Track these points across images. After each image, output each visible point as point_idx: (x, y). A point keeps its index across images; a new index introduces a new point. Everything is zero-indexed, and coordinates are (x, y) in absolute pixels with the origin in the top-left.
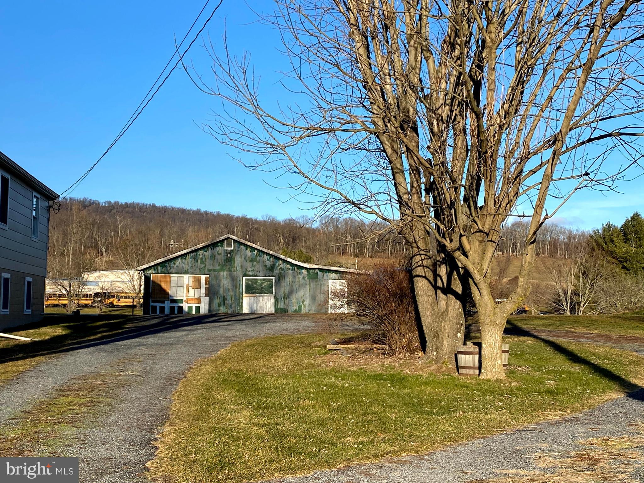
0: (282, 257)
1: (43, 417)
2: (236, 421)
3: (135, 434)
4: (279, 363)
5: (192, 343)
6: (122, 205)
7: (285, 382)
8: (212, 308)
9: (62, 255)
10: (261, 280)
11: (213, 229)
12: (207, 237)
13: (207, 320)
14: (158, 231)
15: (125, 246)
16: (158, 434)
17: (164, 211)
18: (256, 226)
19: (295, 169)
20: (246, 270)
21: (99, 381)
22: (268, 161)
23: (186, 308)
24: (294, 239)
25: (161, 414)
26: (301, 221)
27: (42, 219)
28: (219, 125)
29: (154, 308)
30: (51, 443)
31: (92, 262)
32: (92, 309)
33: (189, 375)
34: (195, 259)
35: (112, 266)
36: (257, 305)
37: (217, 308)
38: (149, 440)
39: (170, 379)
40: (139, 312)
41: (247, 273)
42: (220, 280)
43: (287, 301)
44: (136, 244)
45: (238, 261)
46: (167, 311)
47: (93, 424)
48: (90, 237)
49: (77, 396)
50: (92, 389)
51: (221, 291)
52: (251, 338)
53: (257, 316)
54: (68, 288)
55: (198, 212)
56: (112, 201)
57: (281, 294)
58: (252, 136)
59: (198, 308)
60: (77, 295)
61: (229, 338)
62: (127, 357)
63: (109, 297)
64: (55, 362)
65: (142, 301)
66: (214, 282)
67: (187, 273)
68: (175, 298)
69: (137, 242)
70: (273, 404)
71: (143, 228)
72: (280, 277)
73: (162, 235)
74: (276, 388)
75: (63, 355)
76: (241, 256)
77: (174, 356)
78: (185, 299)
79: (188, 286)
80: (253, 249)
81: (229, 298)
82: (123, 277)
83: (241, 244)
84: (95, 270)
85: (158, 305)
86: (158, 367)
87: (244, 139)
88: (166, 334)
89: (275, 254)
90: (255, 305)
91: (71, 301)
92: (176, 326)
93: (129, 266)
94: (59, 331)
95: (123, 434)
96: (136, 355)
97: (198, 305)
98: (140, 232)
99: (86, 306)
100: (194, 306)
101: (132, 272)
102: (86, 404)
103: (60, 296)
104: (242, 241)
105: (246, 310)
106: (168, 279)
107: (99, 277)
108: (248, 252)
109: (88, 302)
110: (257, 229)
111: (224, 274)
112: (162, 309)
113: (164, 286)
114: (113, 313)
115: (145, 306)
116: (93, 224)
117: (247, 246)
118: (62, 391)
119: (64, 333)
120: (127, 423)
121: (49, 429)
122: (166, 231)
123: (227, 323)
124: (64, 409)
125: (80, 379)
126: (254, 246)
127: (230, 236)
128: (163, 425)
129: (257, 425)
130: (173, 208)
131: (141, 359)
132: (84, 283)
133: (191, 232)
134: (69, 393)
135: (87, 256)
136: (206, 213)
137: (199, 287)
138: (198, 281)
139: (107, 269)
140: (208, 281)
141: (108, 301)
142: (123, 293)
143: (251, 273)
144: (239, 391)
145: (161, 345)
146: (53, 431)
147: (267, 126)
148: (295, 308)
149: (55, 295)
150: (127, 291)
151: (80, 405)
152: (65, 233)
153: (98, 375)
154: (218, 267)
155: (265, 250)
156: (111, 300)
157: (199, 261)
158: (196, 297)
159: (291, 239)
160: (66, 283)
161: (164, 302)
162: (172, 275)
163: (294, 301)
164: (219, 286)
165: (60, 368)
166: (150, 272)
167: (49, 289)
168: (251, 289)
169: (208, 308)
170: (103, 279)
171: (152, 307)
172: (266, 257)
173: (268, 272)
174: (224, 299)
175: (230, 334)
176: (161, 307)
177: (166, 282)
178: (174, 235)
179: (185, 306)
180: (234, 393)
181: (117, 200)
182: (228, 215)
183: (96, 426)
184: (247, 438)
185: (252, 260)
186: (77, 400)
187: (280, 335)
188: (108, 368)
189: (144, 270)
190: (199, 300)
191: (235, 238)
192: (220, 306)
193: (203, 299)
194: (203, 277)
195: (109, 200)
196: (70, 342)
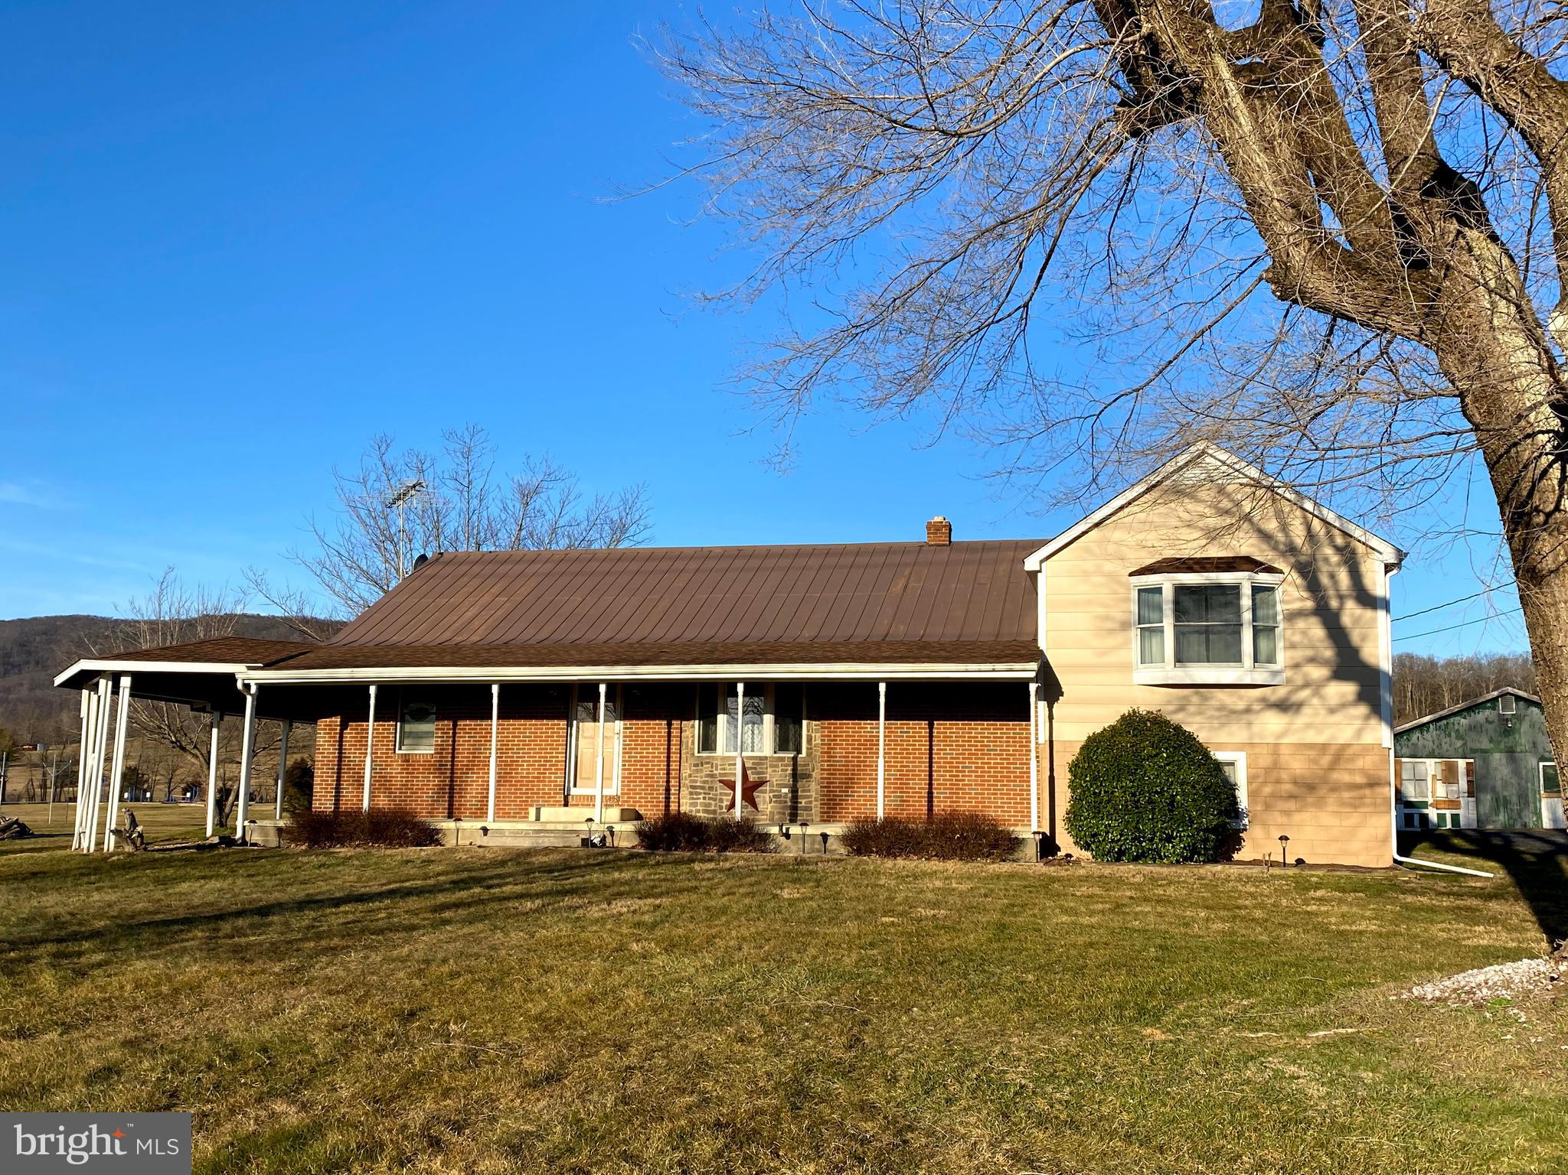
8: (1482, 818)
23: (1433, 818)
34: (1446, 731)
37: (1493, 819)
42: (1494, 769)
45: (1527, 734)
51: (1498, 788)
59: (1455, 818)
66: (1482, 772)
67: (1431, 755)
68: (1414, 800)
78: (1430, 800)
79: (1434, 779)
83: (1531, 703)
97: (1455, 812)
100: (1448, 813)
105: (1547, 822)
111: (1498, 757)
127: (1508, 690)
137: (1455, 781)
138: (1453, 769)
140: (1470, 770)
154: (1489, 746)
157: (1453, 735)
158: (1451, 796)
162: (1404, 760)
164: (1491, 777)
169: (1474, 816)
179: (1432, 814)
190: (1457, 803)
191: (1519, 693)
192: (1494, 812)
193: (1463, 800)
194: (1462, 764)
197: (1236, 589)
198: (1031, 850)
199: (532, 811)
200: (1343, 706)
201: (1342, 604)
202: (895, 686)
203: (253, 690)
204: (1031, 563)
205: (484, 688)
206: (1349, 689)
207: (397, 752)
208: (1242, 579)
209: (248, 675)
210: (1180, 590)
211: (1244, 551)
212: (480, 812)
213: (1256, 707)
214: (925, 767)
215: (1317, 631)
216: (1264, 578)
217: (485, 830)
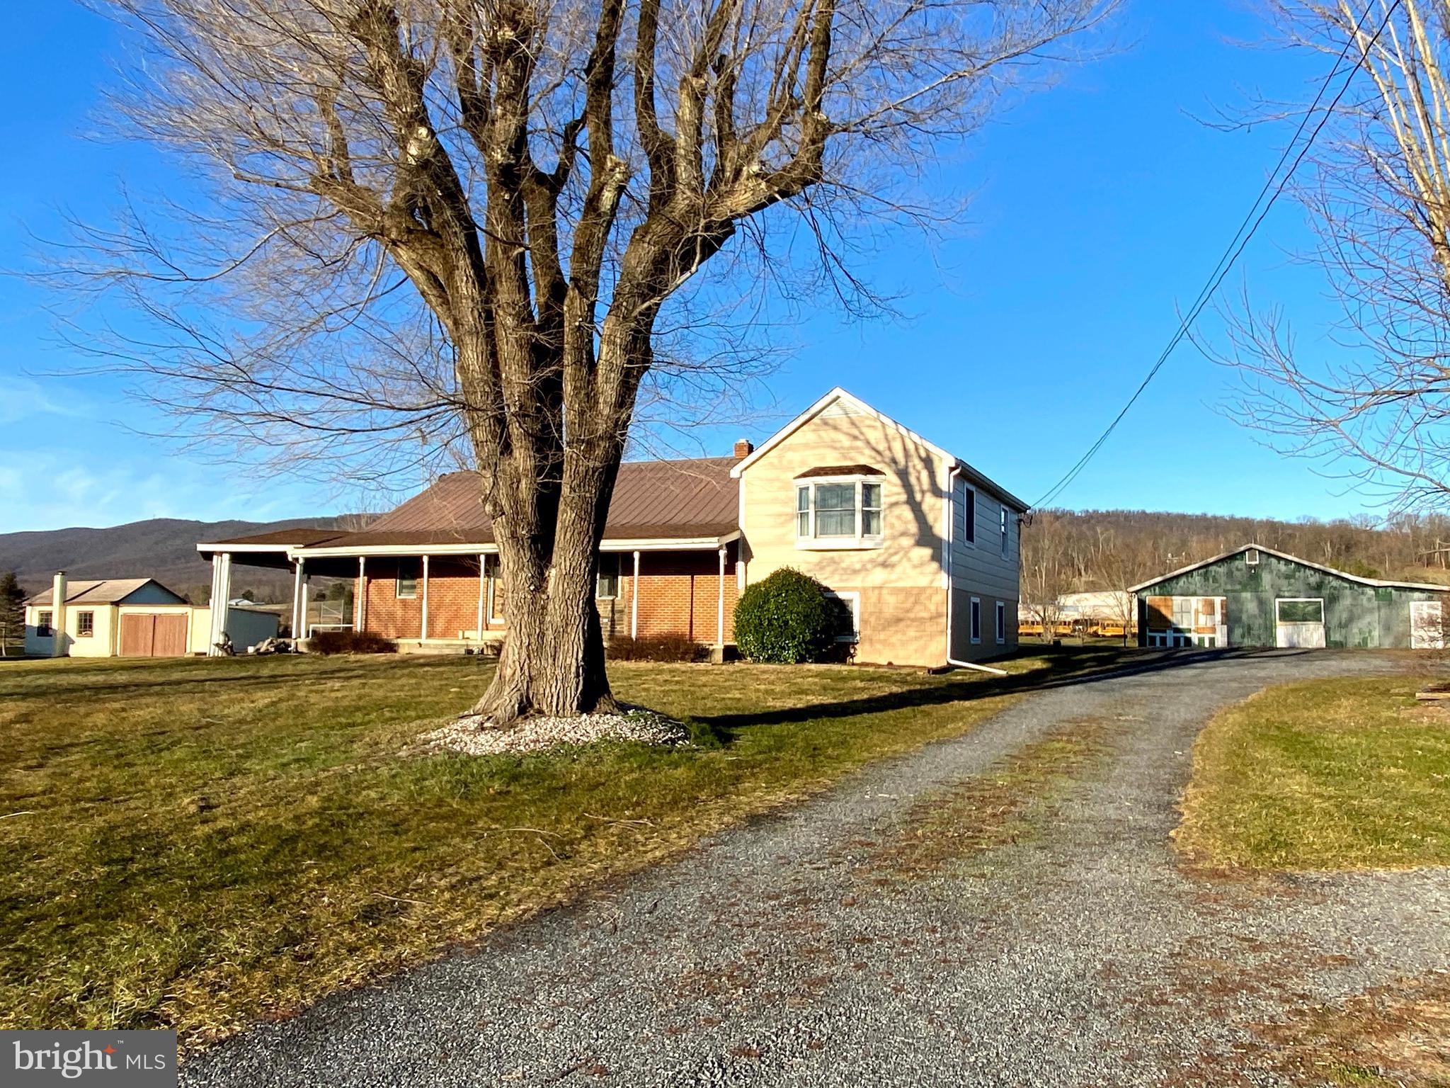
0: (1334, 571)
1: (1032, 763)
2: (1287, 789)
3: (1149, 795)
4: (1342, 715)
5: (1212, 684)
6: (1102, 514)
7: (1354, 740)
8: (1232, 641)
9: (1034, 575)
10: (1302, 603)
11: (1226, 538)
12: (1218, 548)
13: (1228, 655)
14: (1150, 544)
15: (1108, 563)
16: (1180, 796)
17: (1157, 518)
18: (1289, 532)
19: (1356, 451)
20: (1280, 590)
21: (1094, 726)
22: (1313, 442)
23: (1195, 641)
24: (1348, 548)
25: (1180, 772)
26: (1358, 523)
27: (1012, 535)
28: (1241, 402)
29: (1153, 639)
30: (1047, 795)
31: (1069, 584)
32: (1072, 639)
33: (1211, 724)
34: (1206, 577)
35: (1093, 587)
36: (1299, 636)
37: (1240, 640)
38: (1169, 803)
39: (1185, 729)
40: (1134, 644)
41: (1282, 594)
42: (1242, 604)
43: (1344, 631)
44: (1122, 561)
45: (1266, 578)
46: (1170, 643)
47: (1095, 777)
48: (1065, 554)
49: (1069, 741)
50: (1086, 735)
51: (1244, 617)
52: (1295, 680)
53: (1299, 651)
54: (1042, 614)
55: (1204, 518)
56: (1091, 510)
57: (1334, 622)
58: (1287, 411)
59: (1212, 641)
60: (1053, 623)
61: (1263, 680)
62: (1125, 698)
63: (1092, 625)
64: (1037, 700)
65: (1136, 630)
66: (1233, 607)
67: (1194, 594)
68: (1181, 627)
69: (1124, 557)
70: (1340, 769)
71: (1131, 540)
72: (1332, 600)
73: (1156, 548)
74: (1342, 749)
75: (1046, 692)
76: (1271, 572)
77: (1187, 700)
78: (1193, 628)
79: (1197, 612)
80: (1288, 562)
81: (1256, 626)
82: (1107, 600)
83: (1270, 555)
84: (1074, 592)
85: (1158, 635)
86: (1168, 713)
87: (1275, 418)
88: (1173, 672)
89: (1322, 567)
90: (1295, 637)
91: (1046, 629)
92: (1186, 661)
93: (1115, 587)
94: (1038, 664)
95: (1135, 793)
96: (1136, 696)
97: (1212, 636)
98: (1128, 546)
99: (1065, 635)
100: (1207, 637)
101: (1119, 594)
102: (1081, 752)
103: (1033, 623)
104: (1272, 552)
105: (1281, 642)
106: (1170, 603)
107: (1079, 601)
108: (1282, 567)
109: (1067, 631)
110: (1290, 535)
111: (1247, 595)
112: (1163, 640)
113: (1164, 611)
114: (1098, 644)
115: (1141, 636)
116: (1068, 539)
117: (1279, 558)
118: (1050, 735)
119: (1045, 666)
120: (1137, 779)
121: (1042, 779)
122: (1162, 543)
123: (1256, 660)
124: (1057, 756)
125: (1069, 722)
126: (1290, 557)
127: (1253, 545)
128: (1184, 786)
129: (1321, 796)
130: (1169, 514)
131: (1143, 702)
132: (1061, 609)
133: (1194, 543)
134: (1059, 737)
135: (1063, 576)
136: (1215, 518)
137: (1212, 613)
138: (1211, 605)
139: (1086, 591)
140: (1224, 605)
141: (1091, 630)
142: (1109, 619)
143: (1286, 594)
144: (1286, 749)
145: (1168, 685)
146: (1046, 781)
147: (1308, 397)
148: (1357, 641)
149: (1027, 622)
150: (1114, 618)
151: (1075, 753)
152: (1035, 550)
153: (1091, 719)
154: (1238, 587)
155: (1306, 563)
156: (1095, 628)
157: (1211, 580)
158: (1209, 624)
159: (1343, 547)
160: (1039, 608)
161: (1165, 632)
162: (1174, 598)
163: (1355, 630)
164: (1241, 611)
165: (1043, 707)
166: (1144, 594)
167: (1021, 615)
168: (1288, 615)
169: (1226, 639)
170: (1083, 604)
171: (1150, 637)
172: (1308, 572)
173: (1314, 593)
174: (1250, 628)
175: (1262, 674)
176: (1161, 638)
177: (1166, 606)
178: (1173, 548)
179: (1195, 638)
180: (1279, 751)
181: (1096, 508)
182: (1246, 519)
183: (1098, 780)
184: (1308, 812)
185: (1288, 577)
186: (1069, 746)
187: (1338, 677)
188: (1103, 710)
189: (1136, 592)
190: (1213, 630)
191: (1261, 548)
192: (1243, 636)
193: (1218, 628)
194: (1218, 600)
195: (1085, 508)
196: (1053, 677)
197: (852, 487)
198: (718, 657)
199: (460, 633)
200: (922, 565)
201: (923, 496)
202: (645, 555)
203: (301, 561)
204: (734, 473)
205: (418, 559)
206: (927, 552)
207: (398, 597)
208: (857, 480)
209: (296, 552)
210: (820, 488)
211: (863, 461)
212: (418, 635)
213: (869, 566)
214: (688, 605)
215: (907, 513)
216: (871, 479)
217: (420, 645)
